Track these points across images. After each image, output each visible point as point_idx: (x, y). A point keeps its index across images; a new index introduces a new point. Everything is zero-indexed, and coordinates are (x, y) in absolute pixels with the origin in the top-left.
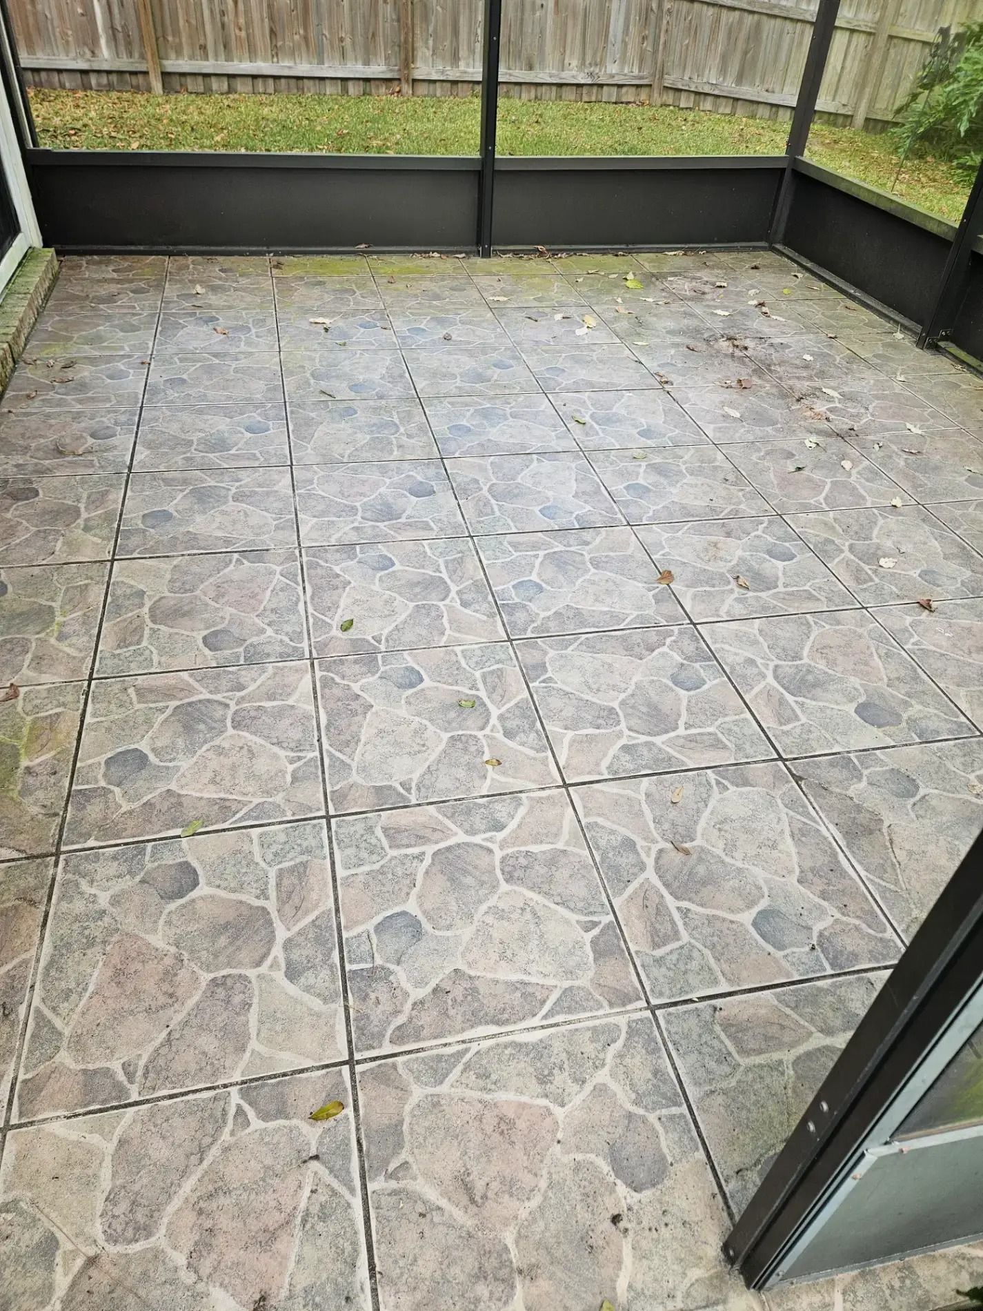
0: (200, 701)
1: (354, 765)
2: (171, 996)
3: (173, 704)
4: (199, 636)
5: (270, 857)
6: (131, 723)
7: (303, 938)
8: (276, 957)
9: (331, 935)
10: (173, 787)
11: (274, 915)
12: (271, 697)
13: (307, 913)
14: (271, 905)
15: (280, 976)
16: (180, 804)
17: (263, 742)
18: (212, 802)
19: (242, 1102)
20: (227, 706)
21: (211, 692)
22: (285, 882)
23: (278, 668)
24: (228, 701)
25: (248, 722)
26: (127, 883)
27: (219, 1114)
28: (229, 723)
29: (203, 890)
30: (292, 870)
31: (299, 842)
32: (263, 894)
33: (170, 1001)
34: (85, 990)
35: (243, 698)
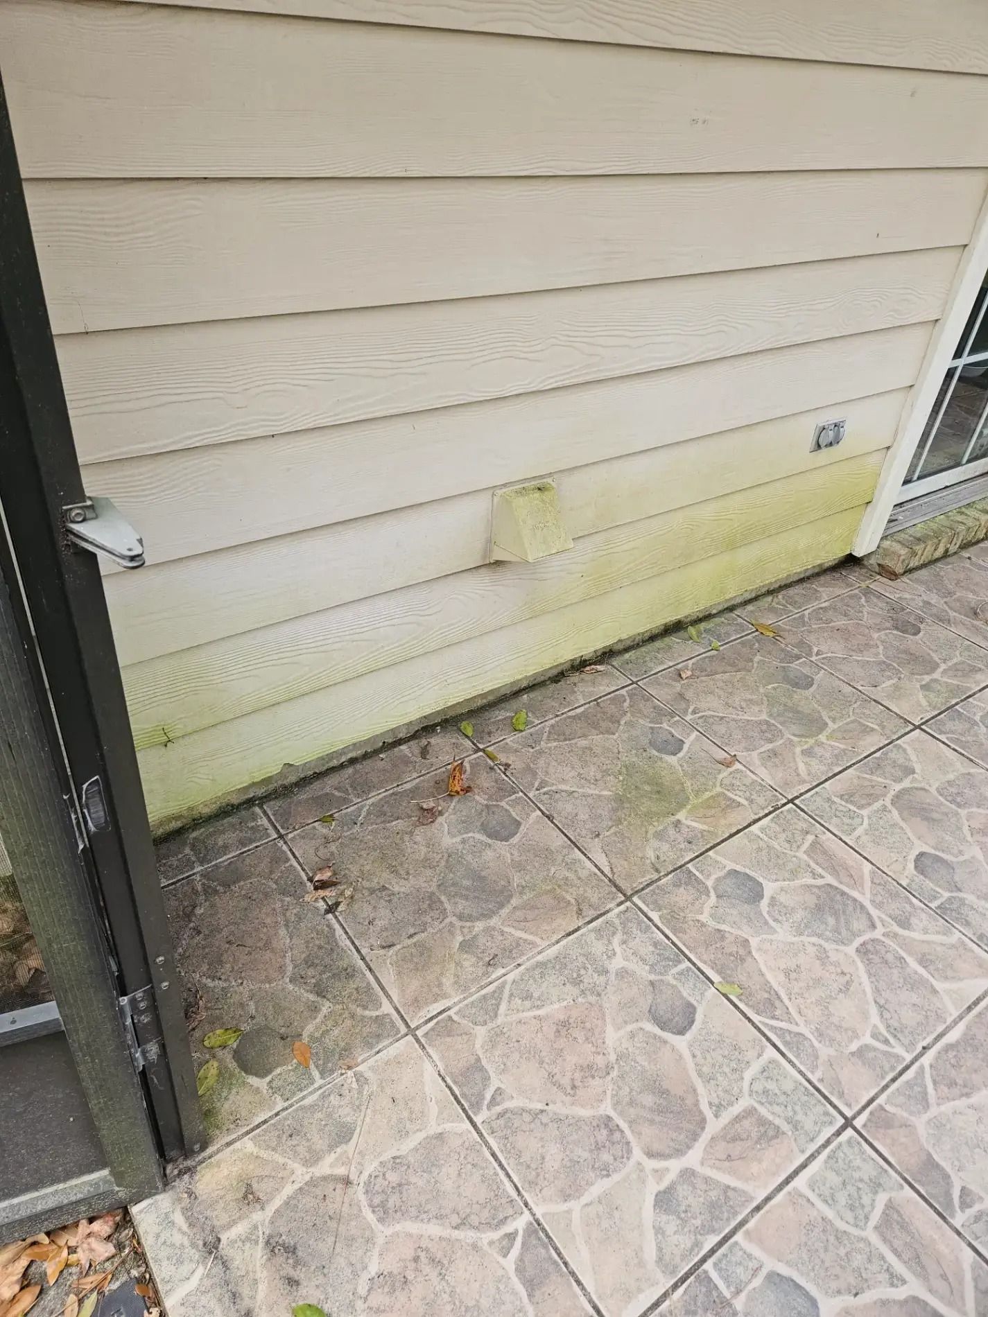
0: (855, 900)
1: (934, 1111)
2: (574, 1087)
3: (830, 879)
4: (919, 847)
5: (758, 1087)
6: (781, 862)
7: (704, 1187)
8: (667, 1169)
9: (728, 1220)
10: (754, 942)
11: (705, 1137)
12: (924, 961)
13: (733, 1172)
14: (714, 1126)
15: (653, 1188)
16: (743, 960)
17: (868, 990)
18: (768, 987)
19: (521, 1233)
20: (873, 926)
21: (872, 901)
22: (746, 1123)
23: (963, 943)
24: (878, 924)
25: (876, 959)
26: (643, 972)
27: (501, 1216)
28: (858, 942)
29: (681, 1043)
30: (762, 1122)
31: (798, 1108)
32: (718, 1109)
33: (569, 1090)
34: (538, 1007)
35: (896, 935)
